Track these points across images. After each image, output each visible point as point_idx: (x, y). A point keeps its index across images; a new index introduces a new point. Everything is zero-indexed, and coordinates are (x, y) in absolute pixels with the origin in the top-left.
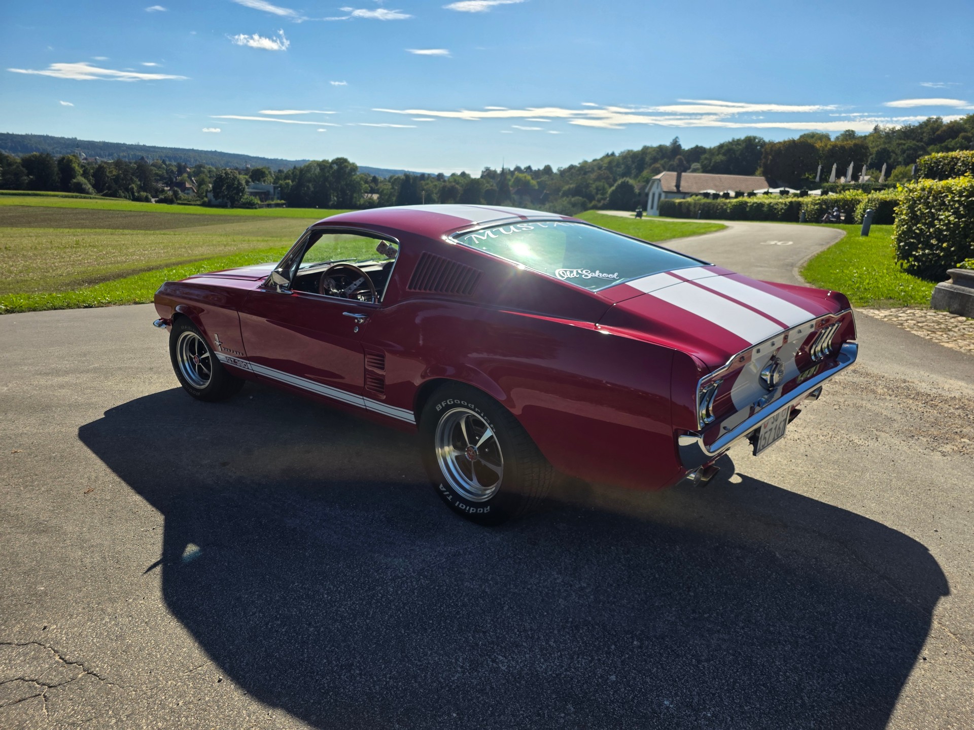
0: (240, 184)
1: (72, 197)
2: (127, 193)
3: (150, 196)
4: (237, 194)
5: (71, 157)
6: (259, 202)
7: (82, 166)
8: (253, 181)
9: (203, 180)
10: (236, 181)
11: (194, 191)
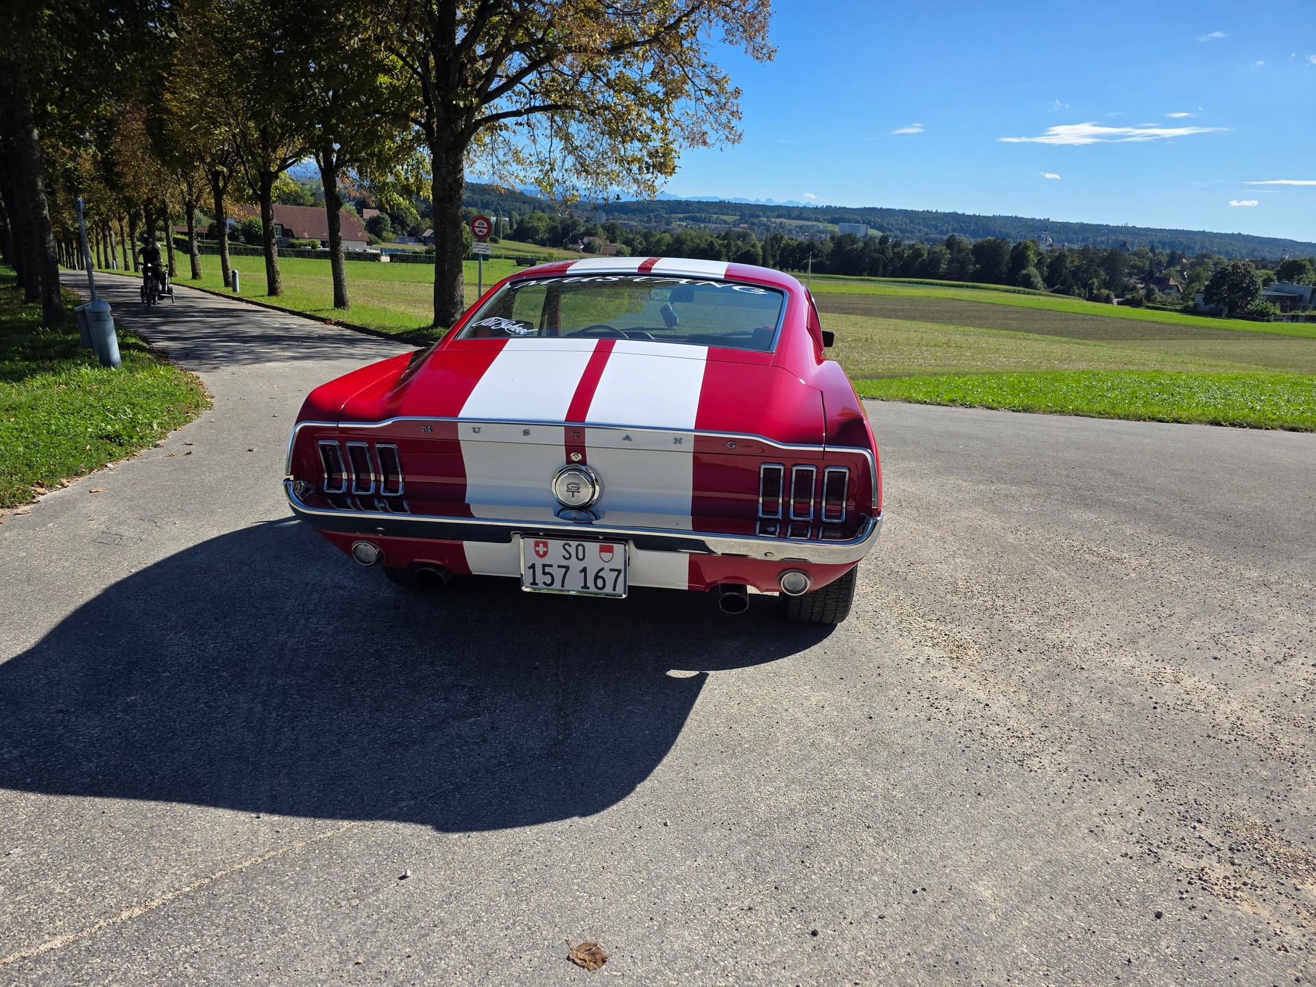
0: (1253, 282)
1: (1014, 292)
2: (1082, 290)
3: (1112, 296)
4: (1244, 297)
5: (1029, 243)
6: (1278, 312)
7: (1040, 254)
8: (1279, 280)
9: (1198, 276)
10: (1248, 278)
11: (1179, 291)
